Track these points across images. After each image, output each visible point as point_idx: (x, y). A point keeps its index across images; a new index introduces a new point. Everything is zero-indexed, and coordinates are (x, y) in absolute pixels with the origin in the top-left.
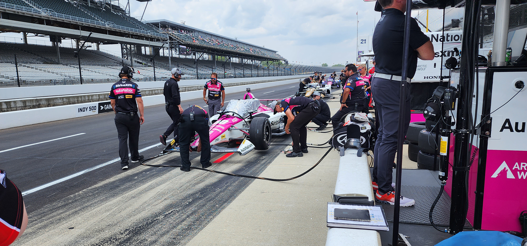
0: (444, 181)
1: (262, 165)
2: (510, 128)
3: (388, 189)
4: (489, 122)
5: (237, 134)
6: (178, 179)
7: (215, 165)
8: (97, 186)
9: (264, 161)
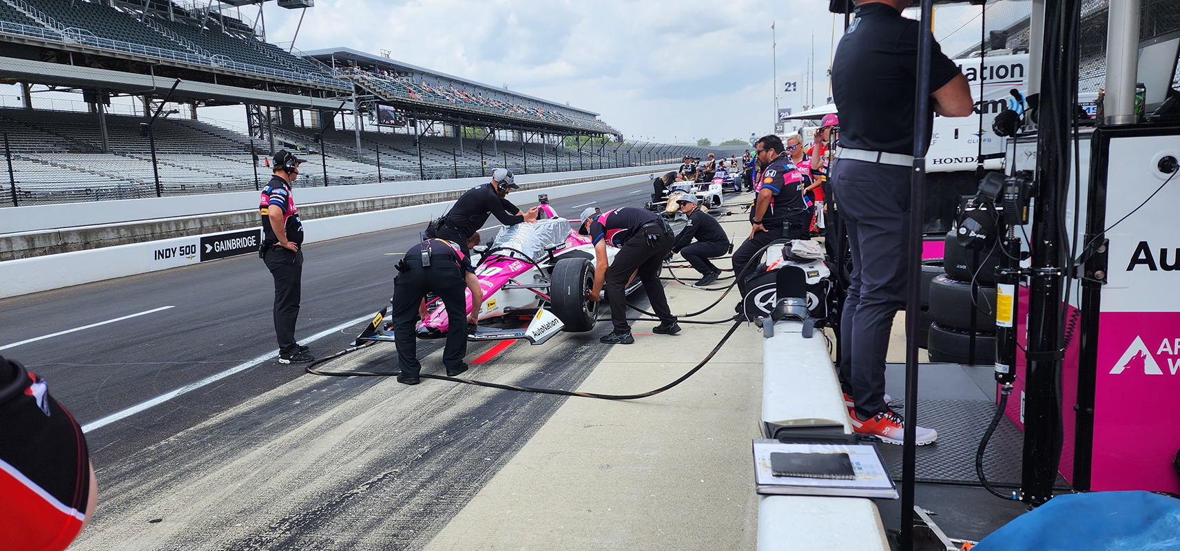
0: (1008, 383)
1: (582, 365)
2: (1149, 261)
3: (876, 407)
4: (1102, 250)
5: (522, 298)
6: (393, 403)
7: (477, 369)
8: (208, 423)
9: (585, 357)
